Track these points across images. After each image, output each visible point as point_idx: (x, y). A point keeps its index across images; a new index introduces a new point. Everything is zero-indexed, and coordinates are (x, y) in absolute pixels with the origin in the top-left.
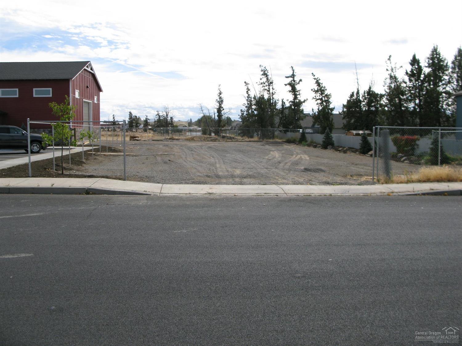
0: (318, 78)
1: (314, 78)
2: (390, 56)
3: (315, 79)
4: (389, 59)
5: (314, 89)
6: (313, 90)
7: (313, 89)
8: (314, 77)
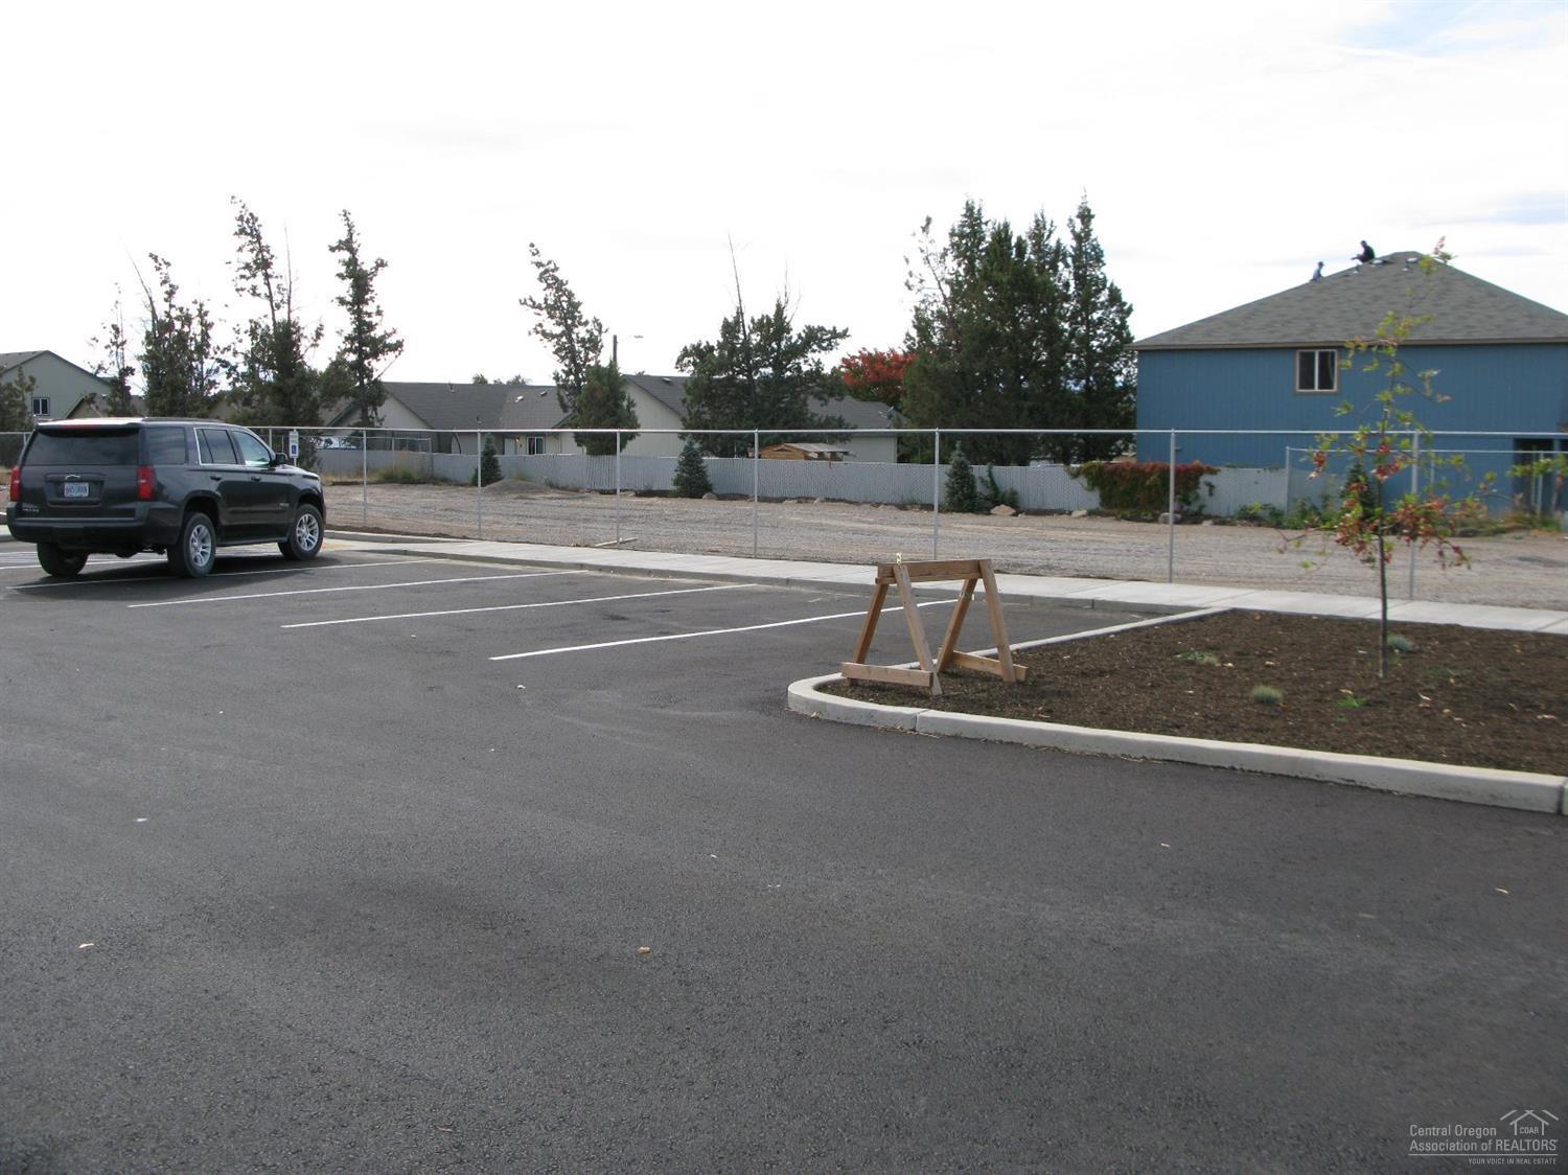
0: (549, 262)
1: (532, 263)
2: (929, 220)
3: (539, 265)
4: (925, 229)
5: (531, 299)
6: (530, 303)
7: (527, 297)
8: (536, 259)
